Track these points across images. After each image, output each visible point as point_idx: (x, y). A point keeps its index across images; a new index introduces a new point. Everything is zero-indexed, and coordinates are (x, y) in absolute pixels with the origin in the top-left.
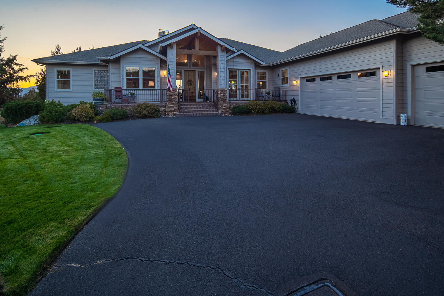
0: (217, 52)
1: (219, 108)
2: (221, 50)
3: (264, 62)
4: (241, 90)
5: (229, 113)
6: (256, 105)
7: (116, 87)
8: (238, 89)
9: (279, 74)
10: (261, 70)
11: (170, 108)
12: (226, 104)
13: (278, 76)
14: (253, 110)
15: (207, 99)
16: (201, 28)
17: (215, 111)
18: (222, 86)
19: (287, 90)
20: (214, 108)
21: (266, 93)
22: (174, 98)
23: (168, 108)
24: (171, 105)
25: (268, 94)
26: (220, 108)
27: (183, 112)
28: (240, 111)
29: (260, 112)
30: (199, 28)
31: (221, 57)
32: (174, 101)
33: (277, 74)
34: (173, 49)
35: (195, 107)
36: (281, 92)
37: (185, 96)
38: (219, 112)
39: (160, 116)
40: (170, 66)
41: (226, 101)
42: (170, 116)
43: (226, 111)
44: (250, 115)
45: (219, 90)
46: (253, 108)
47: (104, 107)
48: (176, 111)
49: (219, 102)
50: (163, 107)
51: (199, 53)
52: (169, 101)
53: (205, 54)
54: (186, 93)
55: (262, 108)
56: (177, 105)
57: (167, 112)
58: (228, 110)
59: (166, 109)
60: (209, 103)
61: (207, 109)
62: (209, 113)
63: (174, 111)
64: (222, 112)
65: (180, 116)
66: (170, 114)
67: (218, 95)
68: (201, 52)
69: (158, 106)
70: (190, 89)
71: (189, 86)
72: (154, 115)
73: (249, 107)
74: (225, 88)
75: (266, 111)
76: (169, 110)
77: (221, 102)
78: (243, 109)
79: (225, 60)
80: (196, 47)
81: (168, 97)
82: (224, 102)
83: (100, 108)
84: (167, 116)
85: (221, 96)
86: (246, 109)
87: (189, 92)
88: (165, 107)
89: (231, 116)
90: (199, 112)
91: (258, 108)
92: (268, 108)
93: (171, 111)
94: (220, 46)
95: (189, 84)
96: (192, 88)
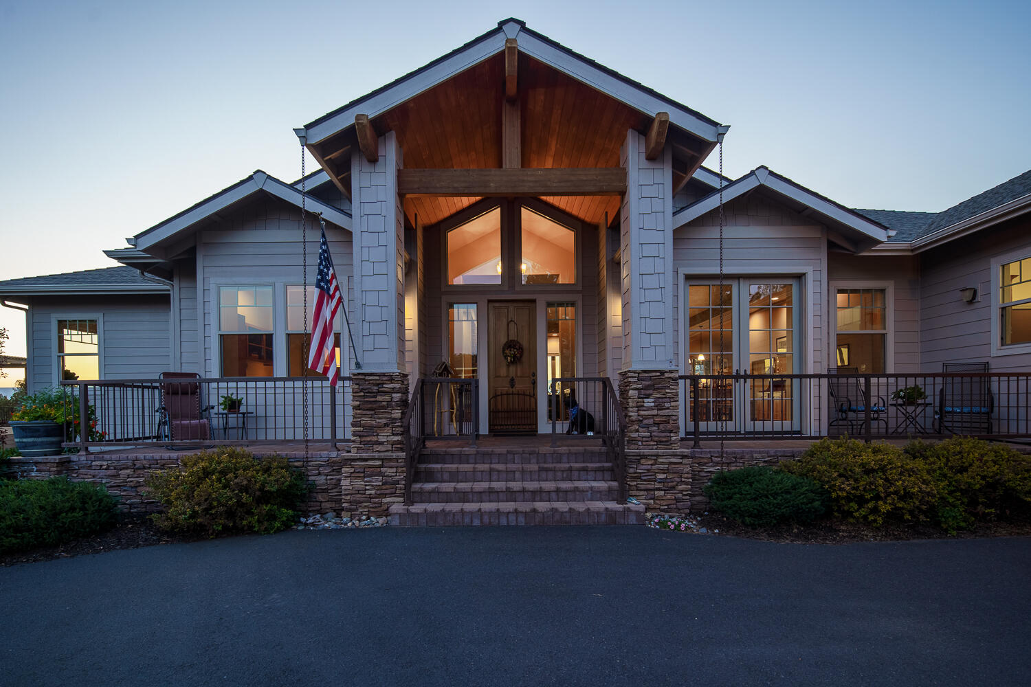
0: (625, 169)
1: (634, 478)
2: (643, 156)
3: (886, 228)
5: (691, 508)
7: (166, 375)
8: (738, 374)
9: (975, 292)
10: (859, 279)
11: (364, 474)
12: (674, 455)
13: (972, 301)
14: (861, 501)
15: (583, 422)
16: (522, 24)
17: (609, 495)
18: (649, 354)
20: (607, 475)
21: (897, 395)
22: (386, 425)
23: (350, 476)
24: (366, 460)
25: (911, 397)
26: (638, 477)
27: (429, 497)
28: (768, 507)
29: (907, 516)
30: (511, 24)
31: (647, 191)
32: (385, 436)
33: (968, 291)
34: (379, 168)
35: (499, 471)
36: (1004, 389)
37: (490, 412)
38: (635, 504)
39: (299, 517)
40: (365, 257)
41: (673, 439)
42: (364, 517)
43: (675, 499)
44: (839, 531)
45: (635, 380)
46: (858, 493)
47: (48, 465)
48: (392, 495)
49: (633, 446)
50: (333, 471)
51: (523, 181)
52: (358, 439)
53: (555, 185)
54: (496, 396)
55: (921, 491)
56: (397, 462)
57: (347, 495)
58: (684, 493)
59: (340, 480)
60: (583, 448)
61: (565, 485)
62: (570, 509)
63: (386, 494)
64: (648, 504)
65: (408, 524)
66: (366, 506)
67: (627, 408)
68: (532, 179)
69: (310, 464)
70: (512, 380)
71: (508, 366)
72: (245, 522)
73: (833, 483)
74: (670, 368)
75: (948, 513)
76: (360, 484)
77: (644, 443)
78: (789, 496)
79: (669, 223)
80: (507, 150)
81: (355, 420)
82: (659, 442)
83: (33, 474)
84: (345, 519)
85: (642, 413)
86: (811, 495)
87: (508, 394)
88: (339, 472)
89: (704, 530)
90: (513, 503)
91: (896, 493)
92: (964, 492)
93: (368, 492)
94: (637, 133)
95: (507, 359)
96: (521, 377)
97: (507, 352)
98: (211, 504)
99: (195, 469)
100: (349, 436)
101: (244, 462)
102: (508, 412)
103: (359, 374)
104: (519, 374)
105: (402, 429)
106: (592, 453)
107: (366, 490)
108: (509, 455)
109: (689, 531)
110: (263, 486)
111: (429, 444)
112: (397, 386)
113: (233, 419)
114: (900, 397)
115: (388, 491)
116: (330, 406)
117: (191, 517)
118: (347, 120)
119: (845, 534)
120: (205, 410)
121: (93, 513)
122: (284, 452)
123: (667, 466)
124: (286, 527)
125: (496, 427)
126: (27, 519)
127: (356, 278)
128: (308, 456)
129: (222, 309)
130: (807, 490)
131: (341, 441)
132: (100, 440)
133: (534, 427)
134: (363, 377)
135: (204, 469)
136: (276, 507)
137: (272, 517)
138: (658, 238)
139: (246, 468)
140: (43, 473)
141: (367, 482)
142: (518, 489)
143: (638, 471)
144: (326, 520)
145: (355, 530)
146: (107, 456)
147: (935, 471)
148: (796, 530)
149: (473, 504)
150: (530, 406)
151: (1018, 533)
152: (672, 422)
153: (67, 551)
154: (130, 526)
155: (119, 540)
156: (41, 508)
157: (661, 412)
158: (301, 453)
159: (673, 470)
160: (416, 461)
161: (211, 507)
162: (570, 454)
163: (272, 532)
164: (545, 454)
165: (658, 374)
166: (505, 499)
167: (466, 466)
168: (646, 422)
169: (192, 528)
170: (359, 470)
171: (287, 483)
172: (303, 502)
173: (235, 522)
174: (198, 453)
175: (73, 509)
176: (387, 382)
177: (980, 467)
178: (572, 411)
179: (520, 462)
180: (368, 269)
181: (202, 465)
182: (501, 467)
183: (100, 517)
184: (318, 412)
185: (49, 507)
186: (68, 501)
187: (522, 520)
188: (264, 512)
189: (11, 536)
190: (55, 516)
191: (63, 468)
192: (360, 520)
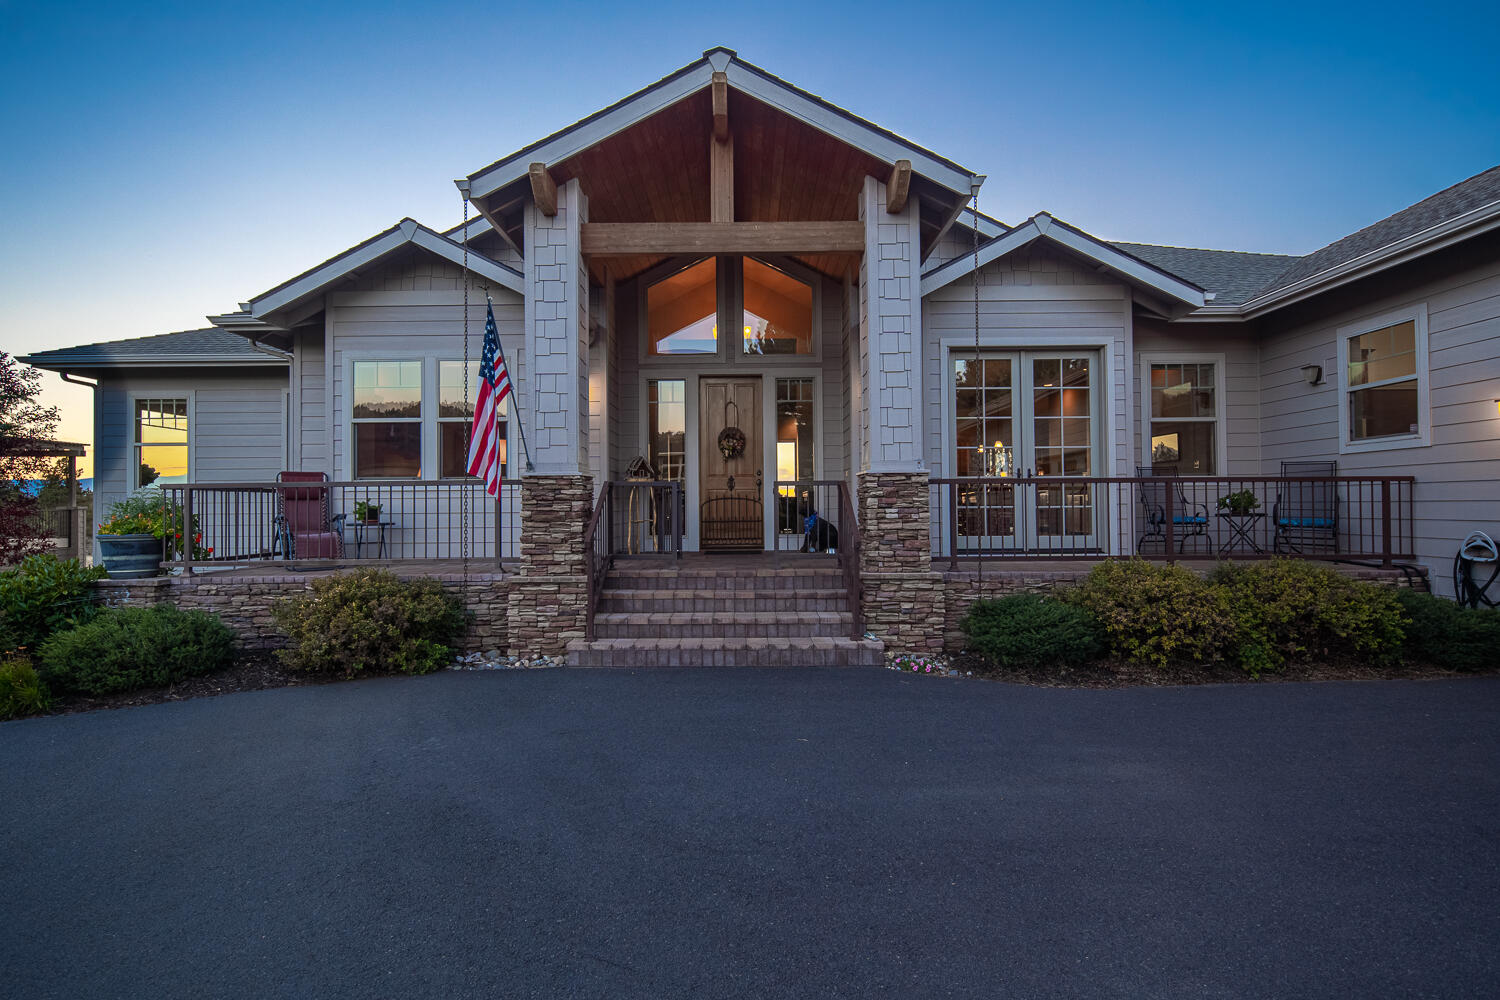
0: (863, 223)
1: (873, 608)
3: (1202, 290)
4: (1041, 485)
5: (945, 646)
6: (1168, 597)
7: (287, 475)
8: (1019, 475)
9: (1320, 370)
10: (1179, 351)
11: (536, 601)
12: (923, 579)
13: (1316, 383)
14: (1143, 637)
15: (823, 536)
16: (733, 55)
17: (841, 629)
18: (892, 453)
19: (1411, 480)
20: (842, 604)
21: (1222, 503)
22: (564, 541)
23: (519, 604)
24: (539, 584)
25: (1240, 506)
26: (878, 607)
27: (617, 631)
28: (1028, 643)
29: (1198, 655)
30: (720, 53)
31: (888, 252)
32: (562, 554)
33: (1310, 370)
34: (558, 224)
35: (705, 599)
36: (1354, 497)
37: (701, 522)
38: (871, 641)
39: (455, 655)
40: (540, 333)
41: (922, 559)
42: (535, 656)
43: (925, 634)
44: (1117, 673)
45: (875, 485)
46: (1138, 626)
47: (144, 589)
48: (571, 628)
49: (872, 568)
50: (497, 597)
51: (737, 238)
52: (529, 558)
53: (776, 242)
54: (709, 501)
55: (1214, 623)
56: (578, 587)
57: (515, 627)
58: (936, 627)
59: (506, 609)
60: (812, 570)
61: (786, 617)
62: (791, 645)
63: (563, 627)
64: (891, 641)
65: (590, 664)
66: (537, 642)
67: (865, 520)
68: (749, 235)
69: (469, 589)
70: (731, 480)
71: (726, 460)
72: (390, 660)
73: (1108, 614)
74: (918, 471)
75: (1250, 651)
76: (530, 614)
77: (886, 564)
78: (1054, 630)
79: (915, 291)
80: (717, 201)
81: (525, 534)
82: (904, 564)
83: (126, 601)
84: (511, 658)
85: (883, 526)
86: (1081, 629)
87: (725, 498)
88: (505, 598)
89: (954, 673)
90: (722, 639)
91: (1183, 626)
92: (1272, 626)
93: (540, 625)
94: (875, 181)
95: (724, 452)
96: (743, 475)
97: (724, 443)
98: (350, 637)
99: (331, 594)
100: (518, 554)
101: (389, 586)
102: (725, 522)
103: (531, 477)
104: (740, 473)
105: (583, 546)
106: (824, 576)
107: (538, 622)
108: (718, 579)
109: (936, 674)
110: (413, 615)
111: (618, 564)
112: (579, 492)
113: (372, 532)
114: (1225, 505)
115: (564, 624)
116: (494, 515)
117: (327, 652)
118: (521, 169)
119: (1124, 677)
120: (334, 520)
121: (208, 648)
122: (438, 574)
123: (914, 593)
124: (440, 666)
125: (710, 543)
126: (133, 653)
127: (529, 357)
128: (468, 579)
129: (356, 390)
130: (1077, 623)
131: (507, 560)
132: (205, 559)
133: (760, 541)
134: (536, 481)
135: (341, 595)
136: (427, 641)
137: (422, 654)
138: (903, 308)
139: (392, 594)
140: (138, 600)
141: (539, 611)
142: (728, 622)
143: (878, 599)
144: (488, 660)
145: (523, 671)
146: (216, 579)
147: (1238, 600)
148: (1063, 673)
149: (672, 640)
150: (754, 514)
151: (1338, 677)
152: (922, 537)
153: (178, 693)
154: (249, 664)
155: (239, 680)
156: (151, 640)
157: (907, 526)
158: (458, 577)
159: (921, 598)
160: (600, 587)
161: (350, 641)
162: (795, 577)
163: (422, 672)
164: (764, 578)
165: (904, 478)
166: (711, 633)
167: (664, 592)
168: (887, 537)
169: (326, 666)
170: (529, 597)
171: (442, 612)
172: (459, 636)
173: (377, 660)
174: (332, 574)
175: (185, 642)
176: (566, 487)
177: (1293, 595)
178: (808, 522)
180: (543, 347)
181: (339, 589)
182: (708, 594)
183: (215, 653)
184: (479, 523)
185: (158, 640)
186: (179, 632)
187: (731, 660)
188: (414, 648)
189: (116, 674)
190: (165, 650)
191: (163, 593)
192: (530, 660)
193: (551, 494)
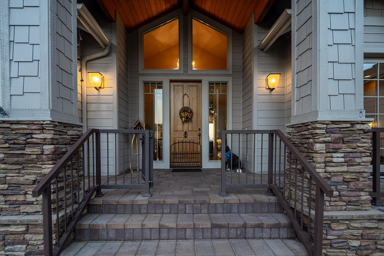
18: (337, 103)
37: (171, 154)
45: (323, 131)
54: (175, 143)
70: (186, 133)
71: (183, 123)
85: (330, 169)
87: (182, 142)
95: (182, 119)
96: (191, 131)
97: (183, 114)
102: (182, 154)
104: (190, 130)
108: (180, 205)
112: (49, 136)
123: (361, 231)
125: (175, 164)
133: (200, 164)
143: (329, 237)
150: (197, 150)
152: (363, 179)
157: (352, 169)
159: (367, 235)
162: (240, 204)
165: (348, 125)
168: (334, 179)
179: (191, 212)
193: (23, 138)
